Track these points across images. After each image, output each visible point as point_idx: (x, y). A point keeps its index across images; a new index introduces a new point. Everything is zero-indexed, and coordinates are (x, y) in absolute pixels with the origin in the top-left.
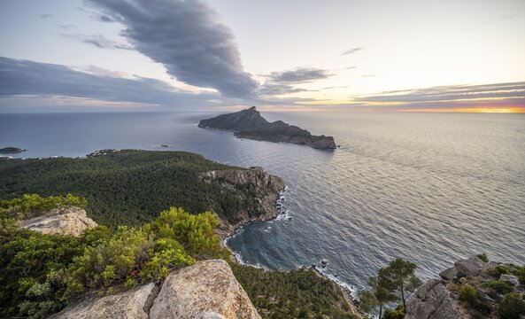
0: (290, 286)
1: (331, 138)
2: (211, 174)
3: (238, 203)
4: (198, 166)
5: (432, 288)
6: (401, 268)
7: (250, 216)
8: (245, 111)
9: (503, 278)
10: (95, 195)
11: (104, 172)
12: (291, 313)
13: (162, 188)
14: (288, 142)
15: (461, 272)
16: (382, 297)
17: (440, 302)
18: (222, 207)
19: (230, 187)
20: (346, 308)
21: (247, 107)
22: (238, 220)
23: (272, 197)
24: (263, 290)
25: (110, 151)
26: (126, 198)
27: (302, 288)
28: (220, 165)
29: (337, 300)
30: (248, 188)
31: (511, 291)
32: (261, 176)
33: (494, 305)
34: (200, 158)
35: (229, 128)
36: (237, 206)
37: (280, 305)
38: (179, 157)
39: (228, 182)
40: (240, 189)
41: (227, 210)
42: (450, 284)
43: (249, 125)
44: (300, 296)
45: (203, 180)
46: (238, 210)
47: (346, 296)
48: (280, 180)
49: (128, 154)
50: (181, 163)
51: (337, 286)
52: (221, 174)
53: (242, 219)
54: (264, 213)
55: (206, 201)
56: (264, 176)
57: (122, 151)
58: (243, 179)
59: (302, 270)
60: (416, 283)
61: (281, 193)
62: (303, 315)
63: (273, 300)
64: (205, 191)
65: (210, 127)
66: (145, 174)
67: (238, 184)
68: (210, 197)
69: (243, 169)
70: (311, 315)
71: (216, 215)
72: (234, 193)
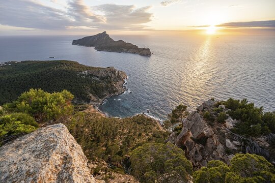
0: (133, 123)
1: (148, 49)
3: (102, 87)
4: (76, 69)
5: (193, 115)
6: (181, 108)
7: (110, 94)
8: (100, 34)
9: (220, 106)
10: (9, 91)
11: (12, 76)
12: (135, 135)
13: (56, 83)
14: (126, 52)
15: (205, 106)
16: (173, 122)
17: (196, 120)
18: (94, 90)
19: (97, 79)
20: (158, 128)
22: (104, 96)
23: (121, 82)
24: (120, 127)
25: (13, 62)
27: (139, 123)
28: (90, 67)
29: (155, 126)
30: (107, 79)
31: (222, 111)
32: (113, 72)
33: (216, 118)
34: (76, 63)
35: (91, 45)
36: (102, 89)
37: (129, 133)
38: (63, 64)
39: (96, 76)
40: (103, 79)
41: (98, 92)
42: (201, 112)
43: (102, 42)
44: (138, 127)
45: (80, 77)
46: (103, 91)
47: (158, 123)
48: (124, 73)
49: (27, 64)
50: (65, 68)
51: (154, 120)
52: (91, 72)
53: (106, 95)
54: (117, 91)
55: (84, 88)
56: (115, 72)
58: (104, 74)
59: (138, 116)
60: (187, 114)
61: (125, 80)
62: (140, 135)
63: (125, 131)
64: (83, 83)
65: (80, 45)
66: (42, 75)
67: (101, 77)
68: (86, 86)
69: (103, 68)
70: (144, 134)
71: (91, 95)
72: (100, 82)
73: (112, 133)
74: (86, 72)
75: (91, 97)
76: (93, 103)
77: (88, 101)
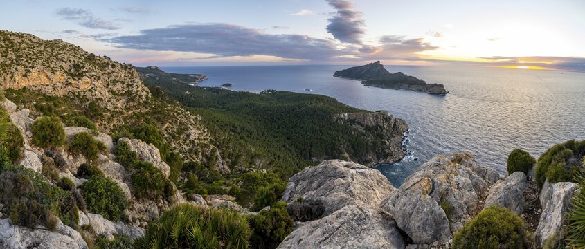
1: (442, 86)
2: (344, 116)
3: (367, 144)
4: (334, 108)
7: (378, 158)
8: (371, 64)
11: (268, 105)
13: (304, 124)
14: (407, 89)
18: (353, 148)
19: (360, 129)
21: (373, 62)
23: (397, 138)
25: (273, 91)
26: (278, 128)
28: (351, 108)
30: (375, 130)
32: (387, 119)
34: (334, 100)
35: (357, 78)
36: (366, 147)
38: (319, 99)
39: (359, 124)
40: (370, 130)
41: (358, 153)
43: (374, 75)
45: (337, 121)
46: (367, 153)
48: (404, 123)
49: (283, 94)
50: (320, 105)
52: (353, 116)
53: (370, 161)
54: (391, 155)
55: (339, 140)
56: (390, 119)
57: (280, 92)
58: (371, 122)
61: (405, 134)
64: (338, 131)
65: (343, 77)
66: (293, 110)
67: (367, 126)
68: (342, 137)
69: (371, 112)
71: (346, 155)
72: (364, 135)
74: (346, 114)
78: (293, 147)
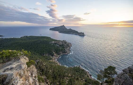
0: (74, 71)
1: (83, 33)
2: (53, 42)
3: (60, 50)
4: (50, 40)
7: (63, 53)
8: (61, 26)
10: (23, 48)
11: (25, 42)
12: (74, 78)
13: (40, 46)
14: (72, 34)
17: (126, 79)
18: (56, 51)
19: (58, 45)
20: (88, 76)
22: (60, 54)
23: (68, 48)
24: (67, 72)
25: (27, 36)
26: (31, 48)
27: (77, 72)
28: (55, 40)
29: (86, 74)
30: (62, 46)
32: (66, 43)
34: (50, 38)
35: (57, 31)
37: (72, 76)
39: (57, 44)
41: (57, 52)
43: (62, 29)
44: (76, 74)
45: (51, 44)
46: (60, 52)
47: (88, 73)
48: (70, 44)
49: (31, 37)
50: (45, 39)
51: (86, 71)
52: (56, 42)
53: (61, 54)
54: (67, 52)
55: (52, 49)
58: (61, 44)
59: (77, 67)
62: (77, 79)
63: (70, 75)
64: (51, 47)
65: (53, 30)
66: (36, 42)
67: (60, 45)
69: (61, 41)
70: (80, 79)
71: (54, 53)
72: (59, 47)
73: (63, 75)
75: (54, 54)
76: (54, 57)
77: (53, 55)
78: (37, 53)
